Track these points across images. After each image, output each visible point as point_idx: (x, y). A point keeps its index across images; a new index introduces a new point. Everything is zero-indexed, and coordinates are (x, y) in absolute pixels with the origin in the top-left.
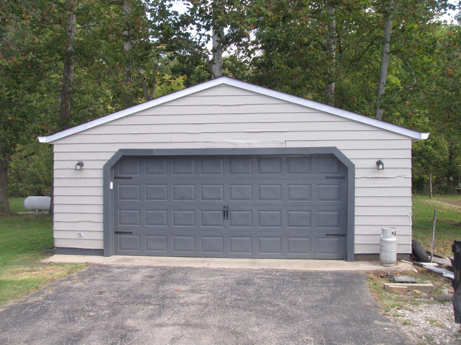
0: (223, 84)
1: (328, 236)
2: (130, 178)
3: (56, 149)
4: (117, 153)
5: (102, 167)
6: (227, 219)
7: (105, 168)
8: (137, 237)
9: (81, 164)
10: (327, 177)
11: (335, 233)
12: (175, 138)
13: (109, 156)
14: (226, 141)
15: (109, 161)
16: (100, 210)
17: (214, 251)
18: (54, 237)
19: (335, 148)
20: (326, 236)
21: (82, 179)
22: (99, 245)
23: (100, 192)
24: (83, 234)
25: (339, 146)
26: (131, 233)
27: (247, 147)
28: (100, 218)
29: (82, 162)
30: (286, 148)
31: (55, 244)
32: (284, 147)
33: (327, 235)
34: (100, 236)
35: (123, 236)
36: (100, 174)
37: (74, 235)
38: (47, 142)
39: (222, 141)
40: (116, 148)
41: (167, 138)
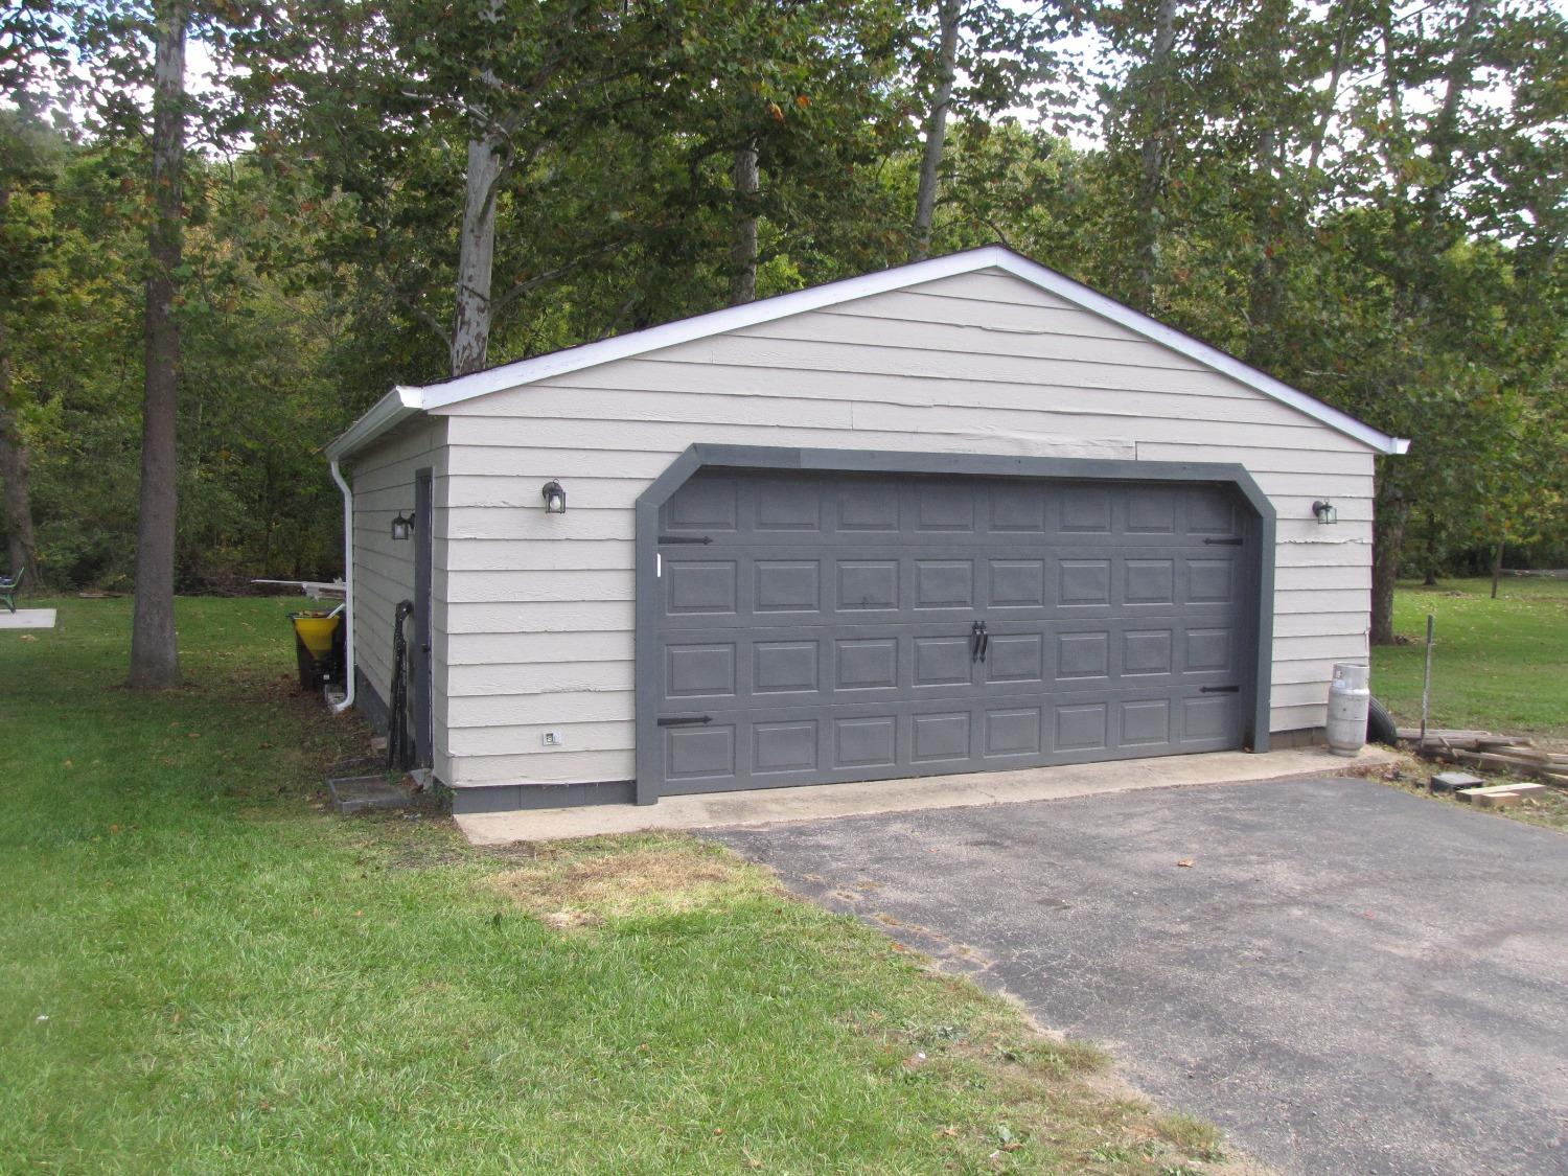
0: (996, 268)
1: (1207, 693)
2: (706, 541)
3: (456, 432)
4: (683, 457)
5: (629, 503)
6: (983, 660)
7: (639, 508)
8: (726, 731)
9: (552, 491)
10: (1208, 542)
11: (1221, 685)
12: (863, 417)
13: (656, 467)
14: (998, 432)
15: (658, 484)
16: (622, 648)
17: (948, 755)
18: (451, 751)
19: (1238, 467)
20: (1201, 693)
21: (557, 544)
22: (618, 770)
23: (621, 587)
24: (558, 733)
25: (1250, 462)
26: (706, 720)
27: (1051, 453)
28: (620, 678)
29: (556, 485)
30: (1137, 462)
31: (455, 777)
32: (1133, 458)
33: (1204, 690)
34: (623, 738)
35: (677, 733)
36: (622, 526)
37: (529, 741)
38: (425, 407)
39: (990, 433)
40: (681, 440)
41: (838, 416)
